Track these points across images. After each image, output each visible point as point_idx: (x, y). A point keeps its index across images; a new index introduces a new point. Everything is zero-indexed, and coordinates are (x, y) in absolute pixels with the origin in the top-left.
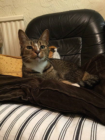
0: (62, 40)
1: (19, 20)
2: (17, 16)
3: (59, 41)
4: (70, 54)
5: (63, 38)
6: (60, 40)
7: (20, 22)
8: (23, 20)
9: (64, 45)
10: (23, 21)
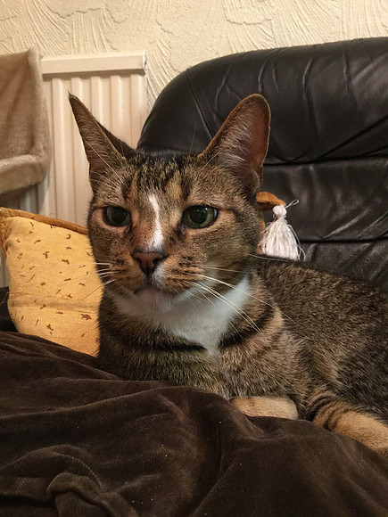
0: (311, 168)
1: (125, 73)
2: (117, 55)
3: (293, 172)
4: (348, 236)
5: (316, 162)
6: (301, 167)
7: (127, 80)
8: (141, 72)
9: (319, 194)
10: (140, 78)
